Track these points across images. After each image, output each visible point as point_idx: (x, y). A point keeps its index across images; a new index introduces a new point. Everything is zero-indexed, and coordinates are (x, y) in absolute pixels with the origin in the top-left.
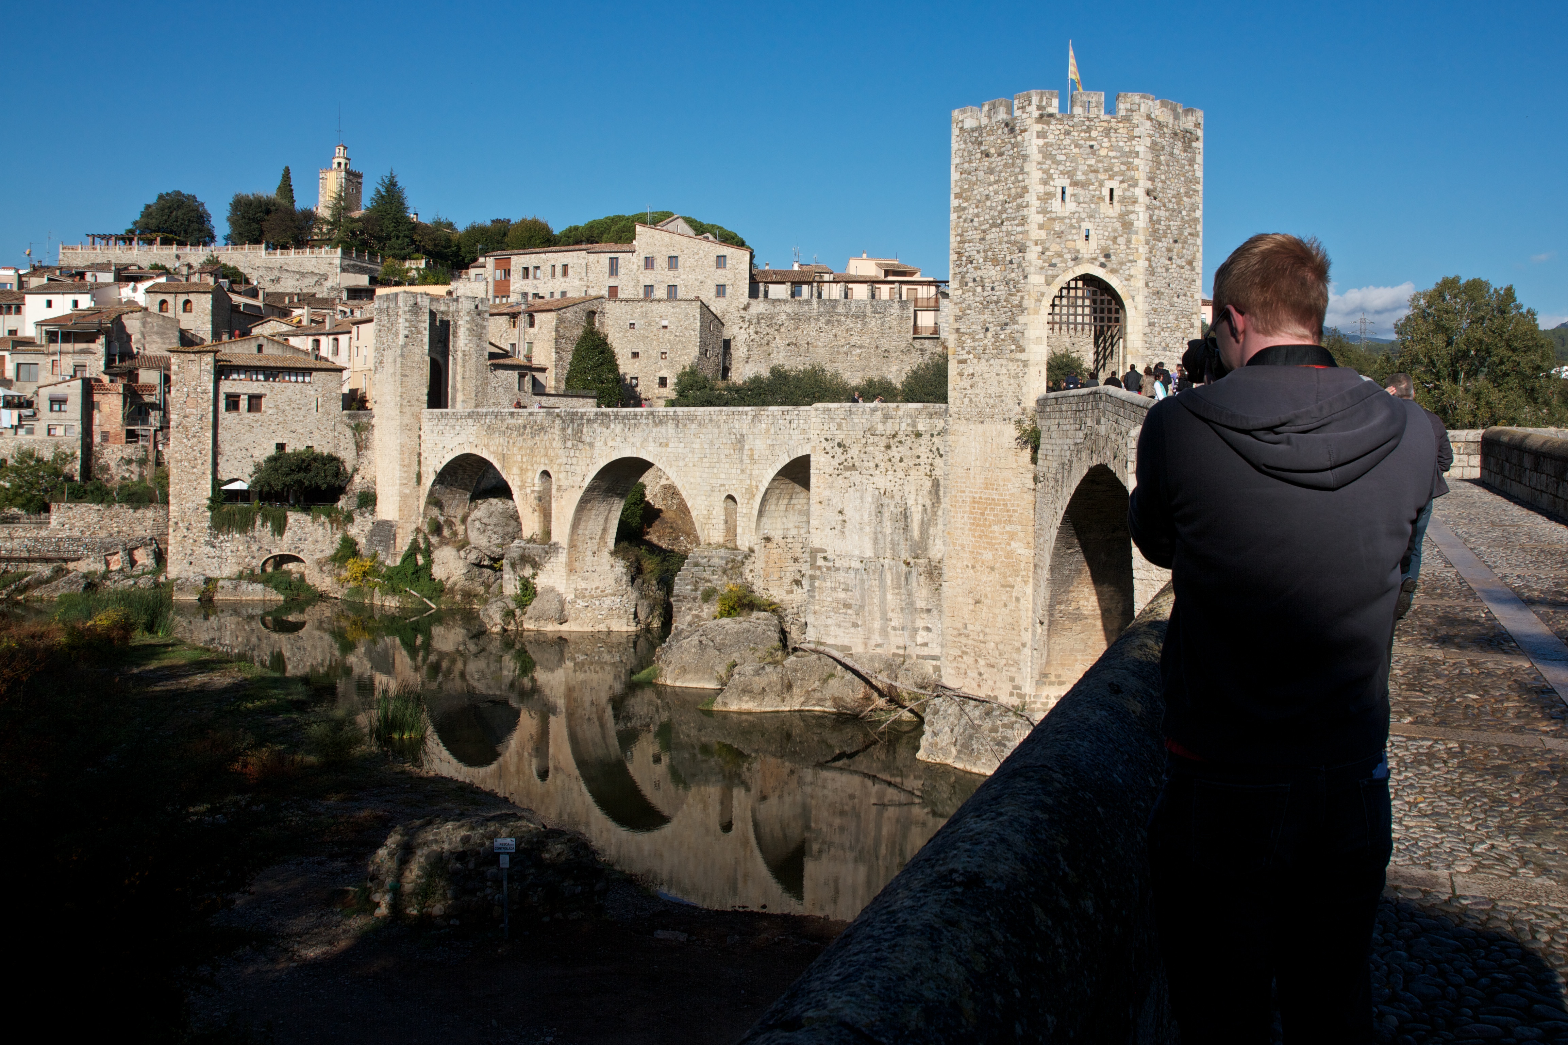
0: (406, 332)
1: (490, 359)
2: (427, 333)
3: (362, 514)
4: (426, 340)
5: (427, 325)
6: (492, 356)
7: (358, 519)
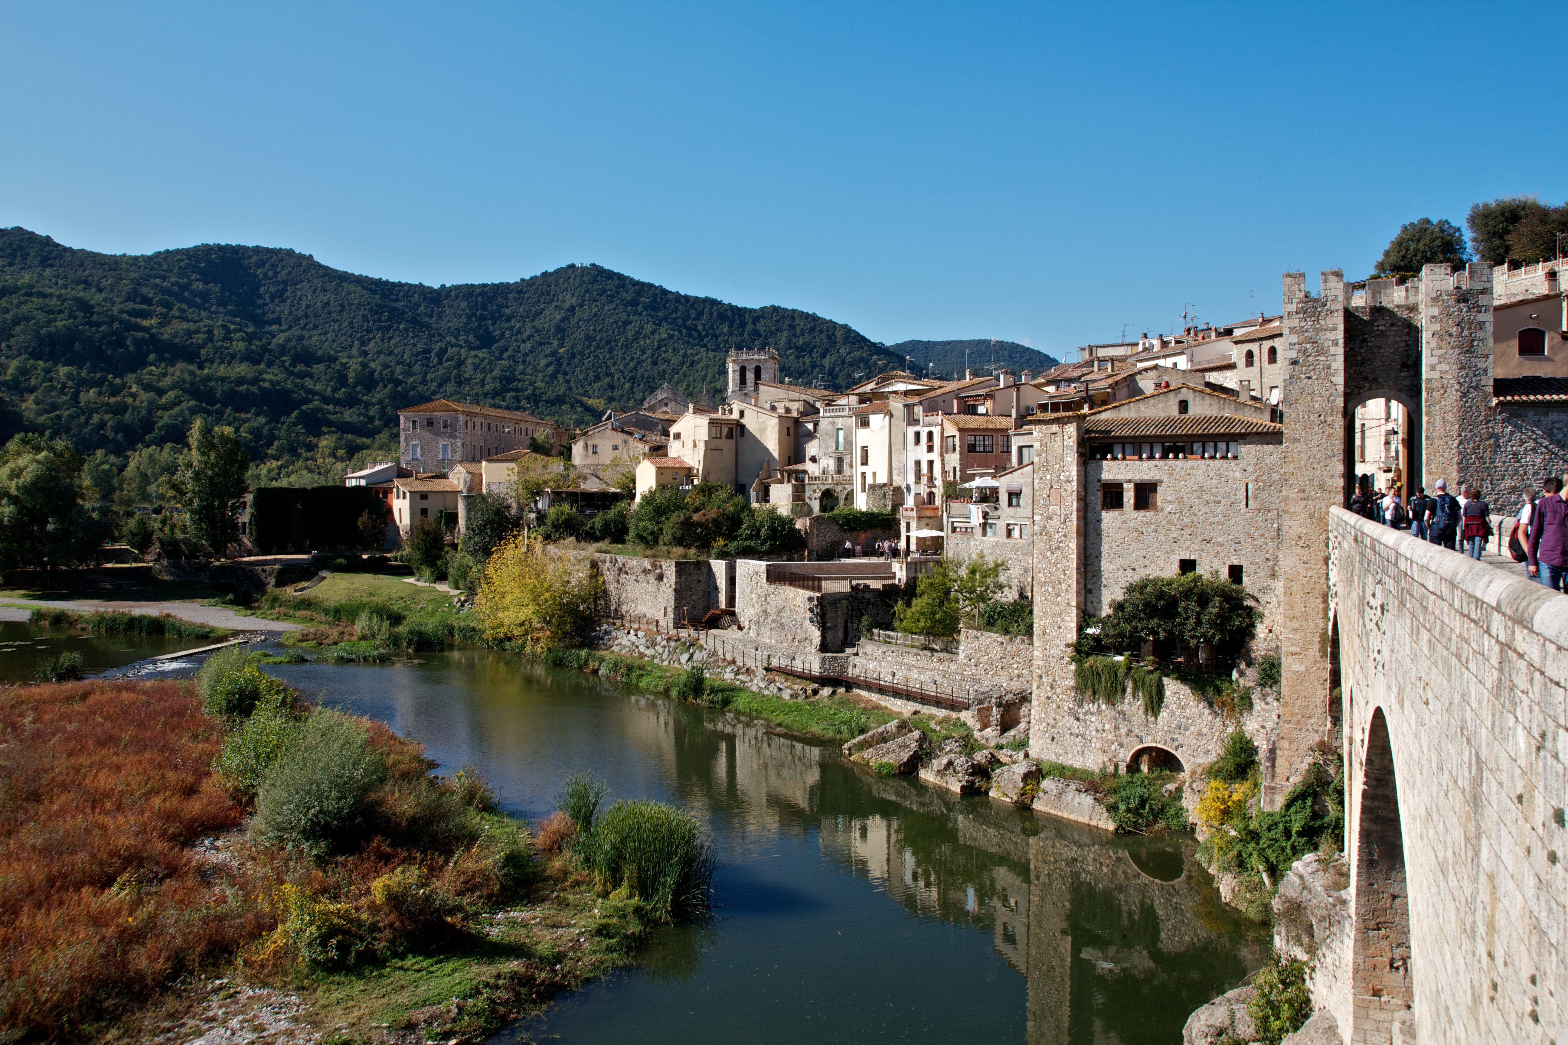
0: (1293, 354)
1: (1497, 394)
2: (1340, 351)
3: (1264, 697)
4: (1338, 364)
5: (1340, 335)
6: (1502, 386)
7: (1258, 705)
